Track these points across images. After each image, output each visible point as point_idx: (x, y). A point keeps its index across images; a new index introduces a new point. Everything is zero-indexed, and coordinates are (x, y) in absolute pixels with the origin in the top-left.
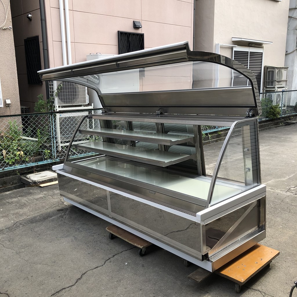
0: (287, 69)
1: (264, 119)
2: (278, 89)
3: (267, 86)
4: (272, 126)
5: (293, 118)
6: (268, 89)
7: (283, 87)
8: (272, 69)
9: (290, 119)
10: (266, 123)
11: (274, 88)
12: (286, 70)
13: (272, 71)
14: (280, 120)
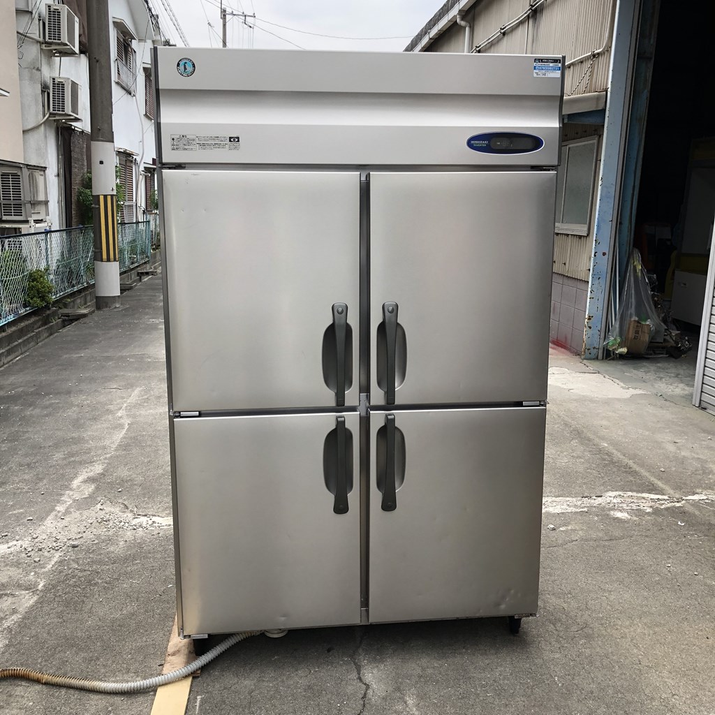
0: (44, 171)
1: (22, 311)
2: (38, 225)
3: (4, 218)
4: (40, 327)
5: (70, 303)
6: (7, 226)
7: (42, 220)
8: (14, 169)
9: (66, 306)
10: (27, 323)
11: (27, 222)
12: (42, 173)
13: (13, 175)
14: (49, 309)
